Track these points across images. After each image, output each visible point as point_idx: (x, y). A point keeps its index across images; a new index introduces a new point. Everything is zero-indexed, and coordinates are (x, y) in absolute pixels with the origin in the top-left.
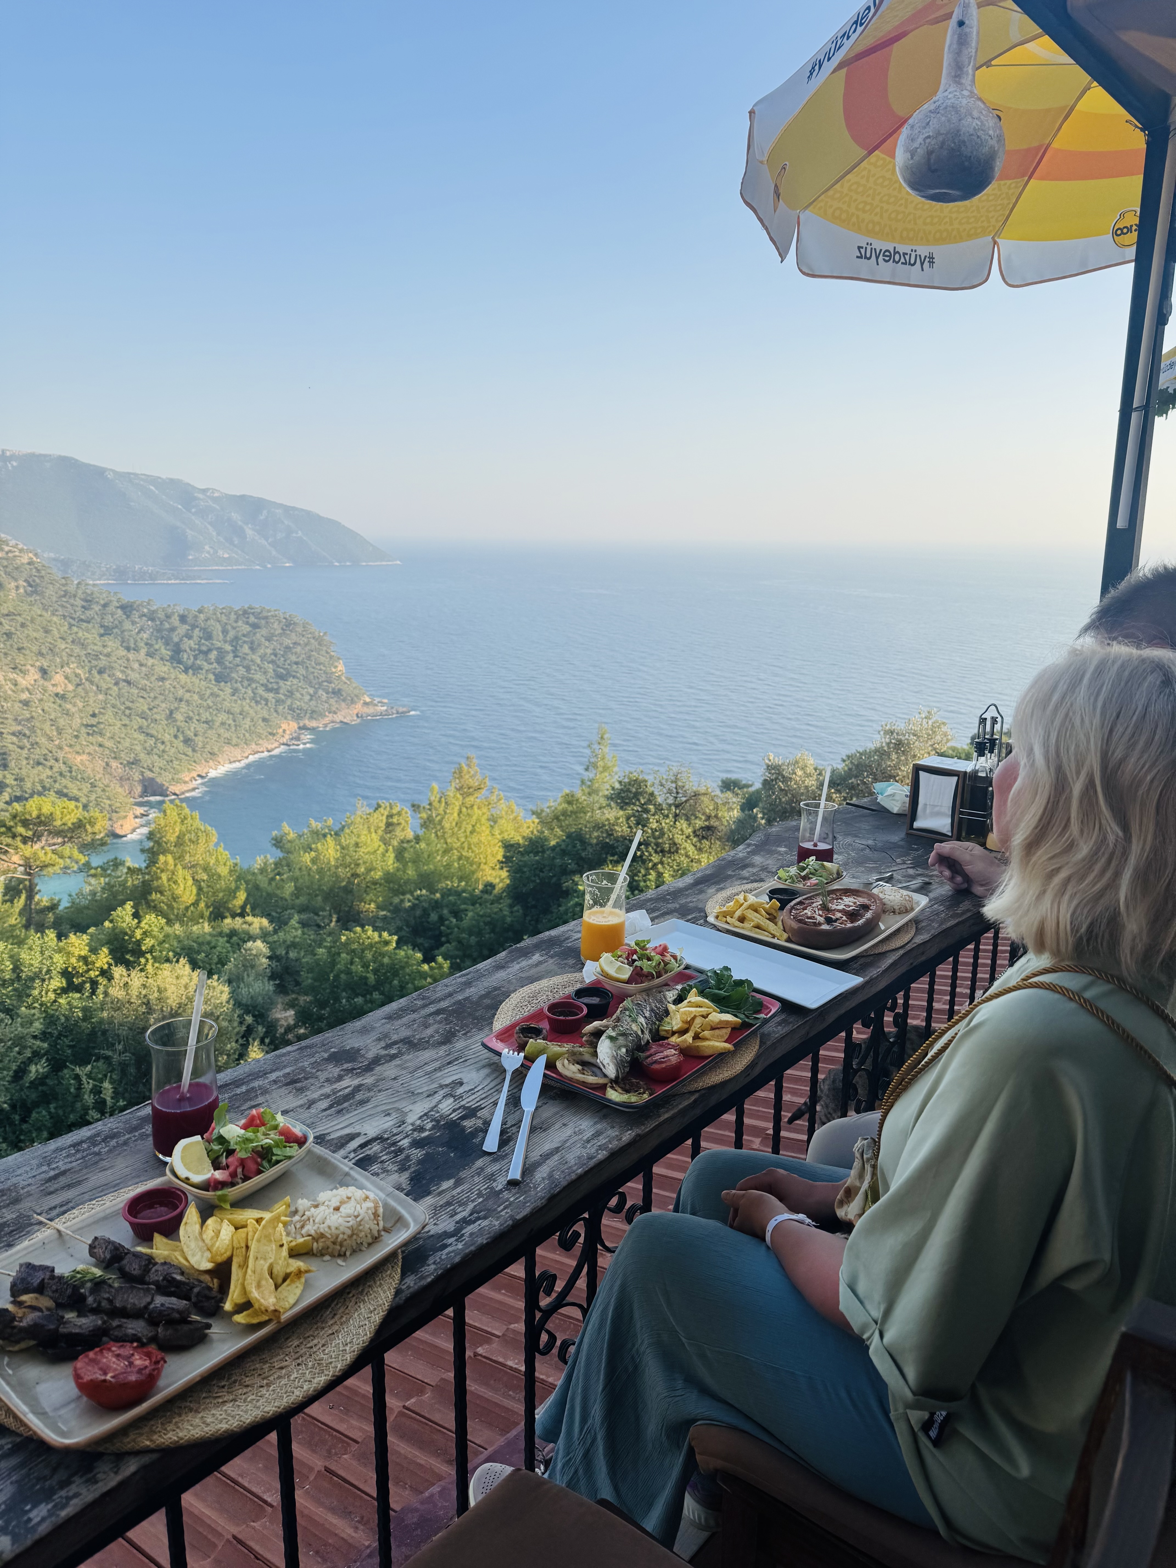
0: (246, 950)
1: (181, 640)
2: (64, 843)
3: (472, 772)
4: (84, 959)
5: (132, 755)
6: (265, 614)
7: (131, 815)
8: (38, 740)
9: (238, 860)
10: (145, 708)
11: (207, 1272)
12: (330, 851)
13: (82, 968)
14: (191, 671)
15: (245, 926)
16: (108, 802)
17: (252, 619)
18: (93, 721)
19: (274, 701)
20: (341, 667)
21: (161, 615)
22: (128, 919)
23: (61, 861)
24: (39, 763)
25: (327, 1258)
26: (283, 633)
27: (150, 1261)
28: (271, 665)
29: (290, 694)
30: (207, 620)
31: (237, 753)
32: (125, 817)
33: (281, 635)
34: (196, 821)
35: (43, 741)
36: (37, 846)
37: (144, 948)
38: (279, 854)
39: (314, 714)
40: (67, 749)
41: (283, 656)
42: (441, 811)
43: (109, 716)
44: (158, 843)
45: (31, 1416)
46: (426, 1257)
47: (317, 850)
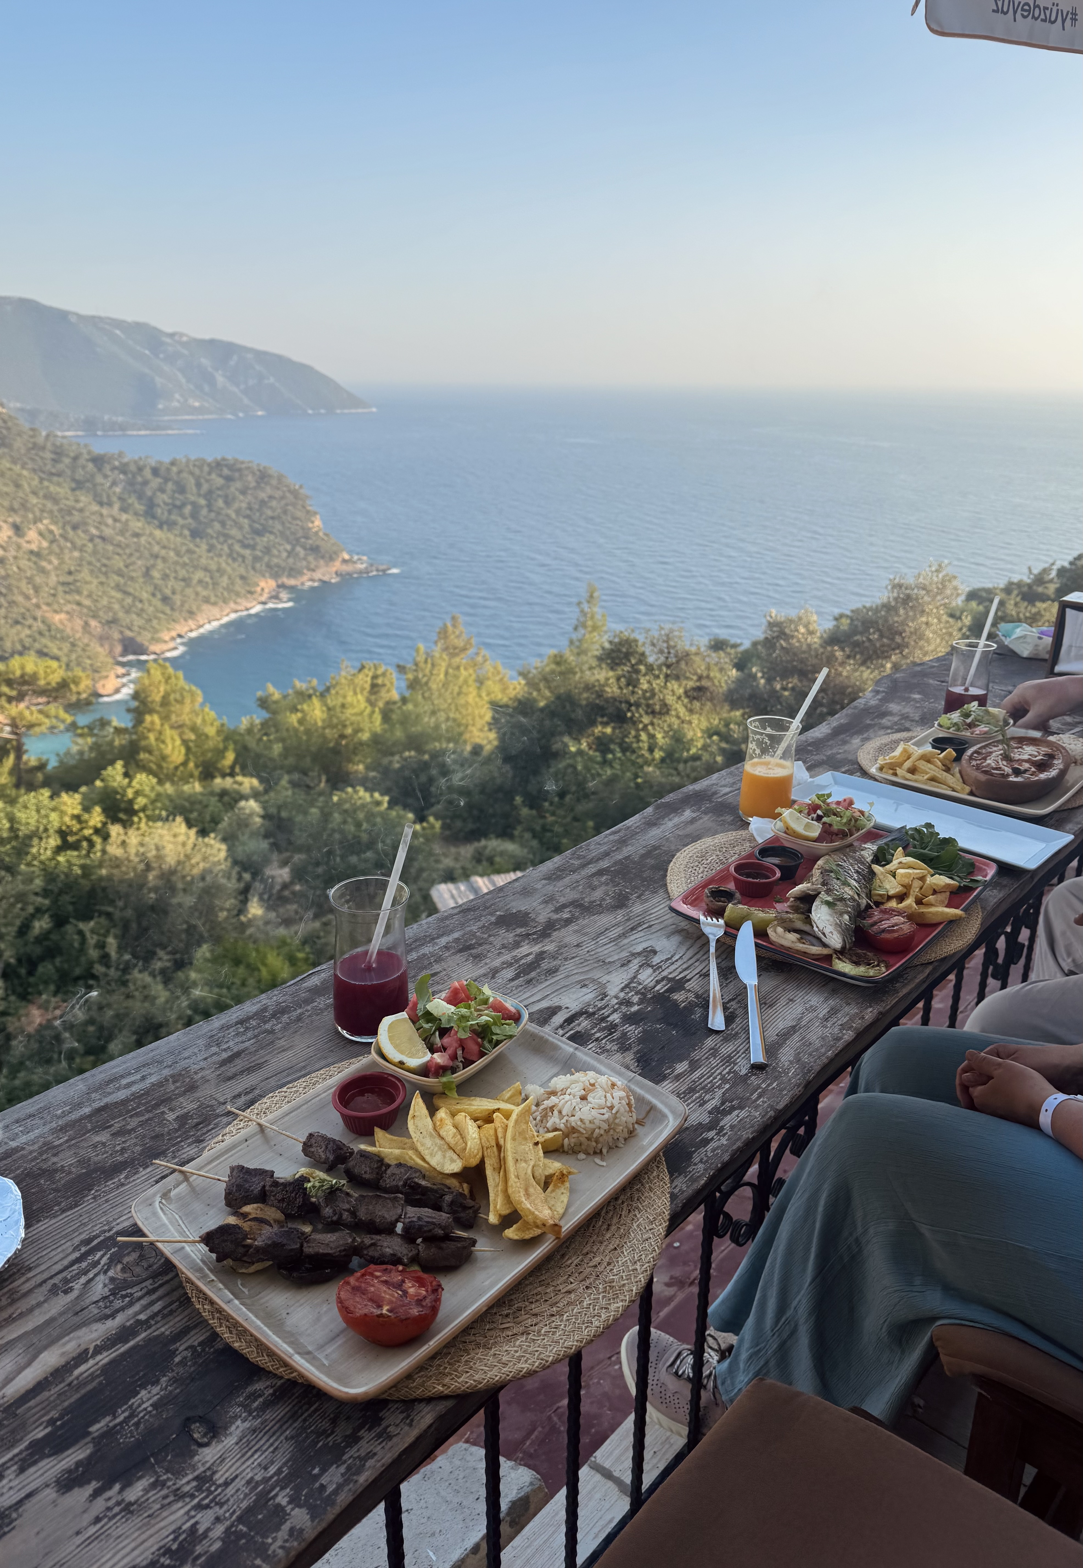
0: (240, 809)
1: (154, 494)
2: (48, 703)
3: (457, 633)
4: (77, 818)
5: (111, 614)
6: (238, 466)
7: (112, 675)
8: (14, 598)
9: (225, 720)
10: (121, 565)
11: (454, 1175)
12: (316, 712)
13: (76, 827)
14: (165, 527)
15: (236, 786)
16: (88, 662)
17: (226, 471)
18: (70, 579)
19: (250, 558)
20: (318, 522)
21: (133, 468)
22: (119, 778)
23: (46, 721)
24: (17, 622)
25: (582, 1156)
26: (258, 487)
27: (380, 1162)
28: (246, 521)
29: (267, 550)
30: (180, 472)
31: (215, 611)
32: (107, 677)
33: (255, 488)
34: (180, 680)
35: (20, 599)
36: (22, 706)
37: (136, 807)
38: (265, 715)
39: (293, 572)
40: (45, 608)
41: (258, 510)
42: (427, 671)
43: (85, 574)
44: (143, 702)
45: (297, 1358)
46: (689, 1156)
47: (302, 711)
